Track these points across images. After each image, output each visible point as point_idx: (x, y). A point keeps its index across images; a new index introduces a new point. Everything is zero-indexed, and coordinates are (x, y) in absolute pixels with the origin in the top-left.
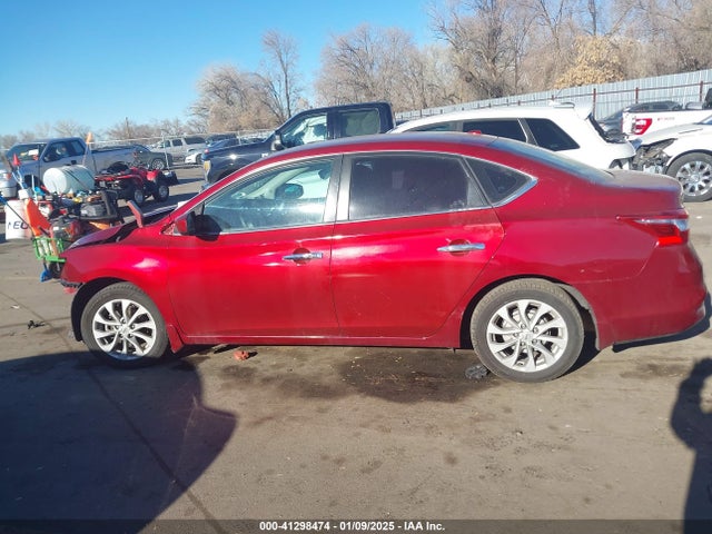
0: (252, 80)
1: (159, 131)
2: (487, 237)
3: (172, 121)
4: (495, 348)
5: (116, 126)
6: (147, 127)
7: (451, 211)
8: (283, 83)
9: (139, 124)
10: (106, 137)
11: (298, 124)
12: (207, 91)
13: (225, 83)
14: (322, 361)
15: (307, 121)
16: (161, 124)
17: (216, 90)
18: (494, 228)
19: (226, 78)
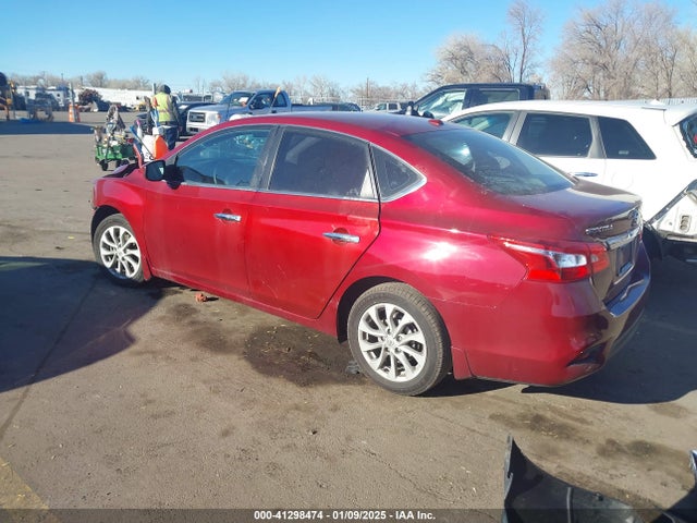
0: (489, 51)
1: (397, 93)
2: (364, 231)
3: (409, 85)
4: (365, 346)
5: (361, 86)
6: (388, 89)
7: (345, 198)
8: (520, 57)
9: (380, 85)
10: (351, 95)
11: (438, 97)
12: (446, 59)
13: (463, 52)
14: (239, 318)
15: (446, 95)
16: (399, 88)
17: (453, 58)
18: (371, 222)
19: (466, 48)
